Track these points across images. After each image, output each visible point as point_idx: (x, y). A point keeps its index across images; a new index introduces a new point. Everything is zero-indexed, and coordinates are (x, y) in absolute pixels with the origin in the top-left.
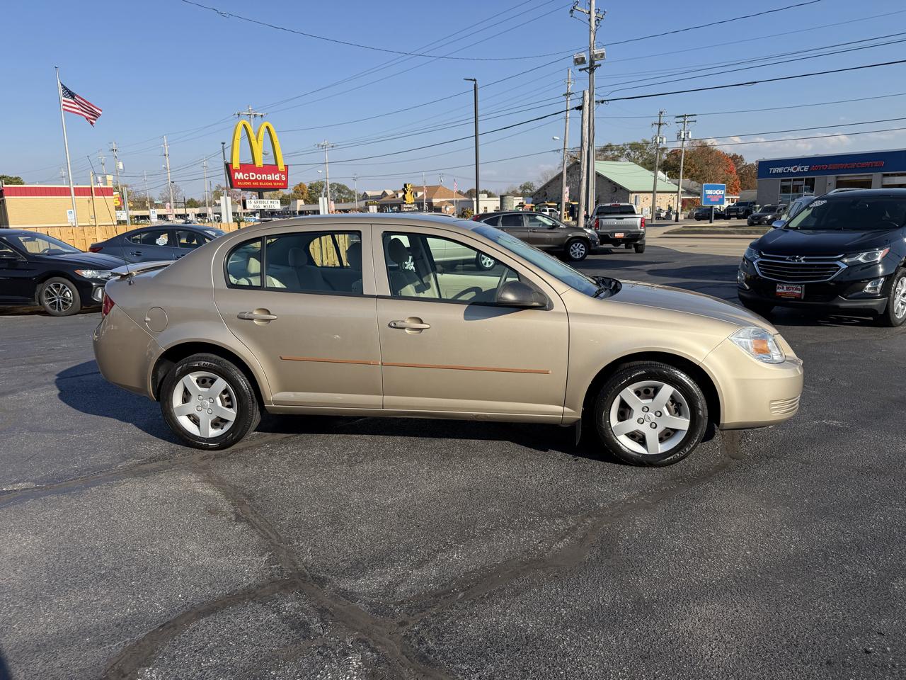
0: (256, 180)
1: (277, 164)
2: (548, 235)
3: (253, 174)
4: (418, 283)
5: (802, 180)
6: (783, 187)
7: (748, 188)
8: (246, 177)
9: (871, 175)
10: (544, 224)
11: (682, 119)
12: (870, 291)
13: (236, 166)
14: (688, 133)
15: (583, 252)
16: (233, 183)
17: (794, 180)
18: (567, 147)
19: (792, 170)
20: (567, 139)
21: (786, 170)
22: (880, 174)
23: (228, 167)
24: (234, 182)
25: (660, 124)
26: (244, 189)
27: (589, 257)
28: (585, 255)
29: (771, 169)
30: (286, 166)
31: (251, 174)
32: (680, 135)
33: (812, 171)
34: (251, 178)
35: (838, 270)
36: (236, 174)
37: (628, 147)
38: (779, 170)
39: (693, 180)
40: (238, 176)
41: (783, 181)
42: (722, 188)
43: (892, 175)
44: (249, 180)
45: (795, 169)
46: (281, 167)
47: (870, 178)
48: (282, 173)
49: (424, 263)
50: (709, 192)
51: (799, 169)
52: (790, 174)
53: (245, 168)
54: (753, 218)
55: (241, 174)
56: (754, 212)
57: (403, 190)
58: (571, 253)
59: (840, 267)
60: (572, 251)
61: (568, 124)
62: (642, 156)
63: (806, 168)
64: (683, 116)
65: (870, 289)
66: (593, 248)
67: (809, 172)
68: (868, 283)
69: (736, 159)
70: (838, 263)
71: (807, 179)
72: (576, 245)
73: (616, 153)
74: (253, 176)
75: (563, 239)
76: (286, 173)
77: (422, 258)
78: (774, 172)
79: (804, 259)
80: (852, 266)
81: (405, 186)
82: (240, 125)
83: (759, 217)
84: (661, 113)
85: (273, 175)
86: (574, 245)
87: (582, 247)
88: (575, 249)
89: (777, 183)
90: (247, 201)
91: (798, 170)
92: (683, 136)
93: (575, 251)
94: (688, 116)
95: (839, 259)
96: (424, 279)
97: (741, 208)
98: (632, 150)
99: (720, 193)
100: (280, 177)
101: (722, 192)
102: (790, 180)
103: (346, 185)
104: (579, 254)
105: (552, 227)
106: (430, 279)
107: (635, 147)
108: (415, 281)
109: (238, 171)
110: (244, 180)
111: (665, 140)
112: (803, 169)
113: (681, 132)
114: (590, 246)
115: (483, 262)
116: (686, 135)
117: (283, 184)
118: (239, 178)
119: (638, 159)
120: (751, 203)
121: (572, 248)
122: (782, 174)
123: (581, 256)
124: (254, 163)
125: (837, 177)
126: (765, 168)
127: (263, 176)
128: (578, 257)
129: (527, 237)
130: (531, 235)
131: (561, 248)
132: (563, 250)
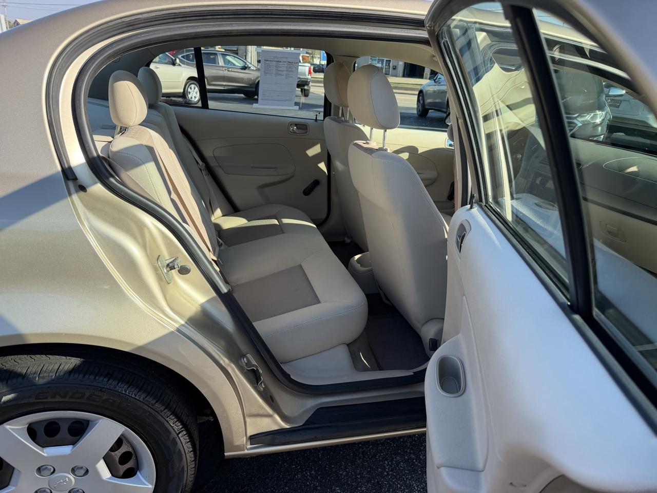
2: (241, 75)
10: (235, 65)
59: (577, 125)
75: (255, 79)
105: (244, 68)
129: (223, 75)
130: (226, 73)
131: (252, 88)
132: (254, 90)
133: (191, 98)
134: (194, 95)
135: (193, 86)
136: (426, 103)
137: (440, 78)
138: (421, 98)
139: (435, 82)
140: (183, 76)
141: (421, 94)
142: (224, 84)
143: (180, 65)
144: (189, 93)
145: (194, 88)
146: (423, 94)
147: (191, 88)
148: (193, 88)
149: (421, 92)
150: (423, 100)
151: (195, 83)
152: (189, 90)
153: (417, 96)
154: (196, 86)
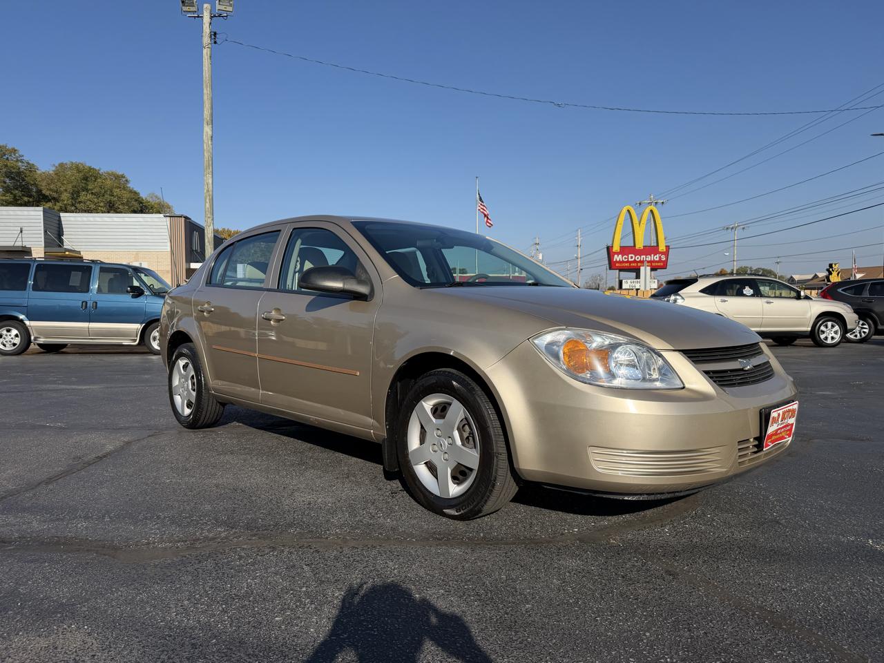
0: (635, 261)
1: (658, 245)
3: (633, 255)
8: (625, 258)
13: (616, 248)
16: (612, 265)
23: (609, 249)
24: (612, 263)
26: (621, 270)
30: (668, 247)
31: (630, 256)
34: (630, 260)
36: (616, 256)
40: (617, 258)
44: (628, 262)
46: (662, 248)
48: (662, 253)
53: (624, 250)
55: (620, 256)
57: (828, 270)
74: (632, 257)
76: (666, 253)
81: (831, 266)
82: (625, 210)
85: (652, 255)
90: (623, 281)
100: (660, 257)
103: (772, 270)
109: (618, 254)
110: (623, 262)
115: (822, 337)
117: (662, 264)
118: (618, 260)
124: (635, 246)
127: (642, 257)
133: (826, 338)
134: (831, 335)
140: (812, 311)
144: (823, 332)
145: (833, 326)
147: (826, 326)
148: (829, 326)
151: (835, 319)
152: (823, 328)
154: (835, 324)
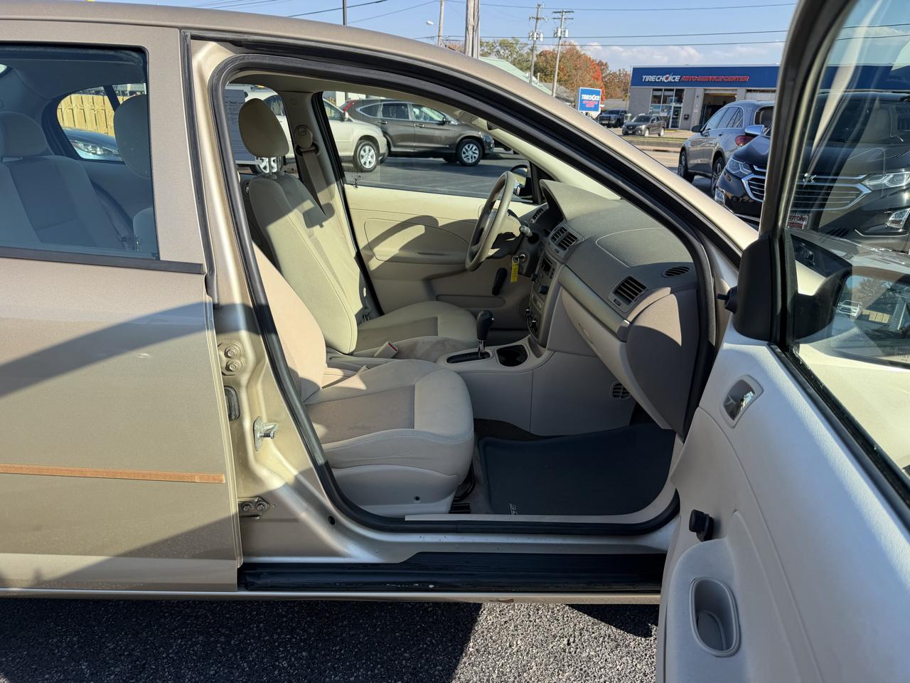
2: (437, 133)
4: (309, 205)
5: (672, 90)
6: (655, 97)
7: (611, 97)
9: (736, 90)
10: (432, 119)
11: (559, 15)
12: (894, 226)
14: (565, 31)
15: (477, 156)
17: (665, 90)
18: (441, 34)
19: (663, 79)
20: (442, 25)
21: (659, 78)
22: (744, 89)
25: (537, 19)
27: (482, 162)
28: (478, 160)
29: (644, 77)
32: (557, 33)
33: (682, 81)
35: (858, 195)
37: (498, 44)
38: (652, 78)
39: (561, 85)
41: (654, 90)
42: (597, 93)
43: (754, 91)
45: (667, 78)
47: (735, 92)
49: (320, 160)
50: (585, 97)
51: (671, 79)
52: (662, 83)
54: (628, 127)
56: (625, 121)
58: (463, 156)
59: (861, 192)
60: (464, 153)
61: (443, 7)
62: (511, 55)
63: (677, 78)
64: (560, 12)
65: (893, 222)
66: (487, 152)
67: (681, 82)
68: (890, 215)
69: (602, 66)
70: (859, 186)
71: (677, 90)
72: (469, 147)
73: (486, 50)
75: (455, 138)
77: (317, 149)
78: (647, 80)
79: (814, 179)
80: (877, 191)
83: (634, 127)
84: (539, 6)
86: (466, 147)
87: (475, 150)
88: (467, 151)
89: (649, 92)
91: (669, 80)
92: (559, 35)
93: (467, 154)
94: (566, 12)
95: (860, 181)
96: (320, 195)
97: (613, 116)
98: (502, 48)
99: (595, 99)
101: (598, 98)
102: (661, 90)
104: (472, 158)
105: (442, 123)
106: (332, 196)
107: (504, 45)
108: (303, 200)
111: (542, 36)
112: (674, 78)
113: (557, 30)
114: (484, 148)
115: (363, 161)
116: (563, 33)
119: (508, 57)
120: (622, 112)
121: (464, 150)
122: (654, 83)
123: (474, 160)
125: (705, 90)
126: (639, 74)
128: (470, 162)
129: (413, 133)
130: (418, 131)
131: (452, 149)
132: (454, 152)
133: (365, 163)
134: (369, 160)
135: (367, 148)
136: (689, 166)
137: (709, 129)
138: (683, 157)
139: (702, 135)
140: (354, 134)
141: (683, 153)
142: (415, 144)
143: (349, 120)
144: (363, 157)
145: (370, 151)
146: (686, 152)
147: (365, 151)
148: (367, 150)
149: (683, 149)
150: (686, 160)
151: (370, 143)
152: (362, 152)
153: (679, 154)
154: (371, 148)
